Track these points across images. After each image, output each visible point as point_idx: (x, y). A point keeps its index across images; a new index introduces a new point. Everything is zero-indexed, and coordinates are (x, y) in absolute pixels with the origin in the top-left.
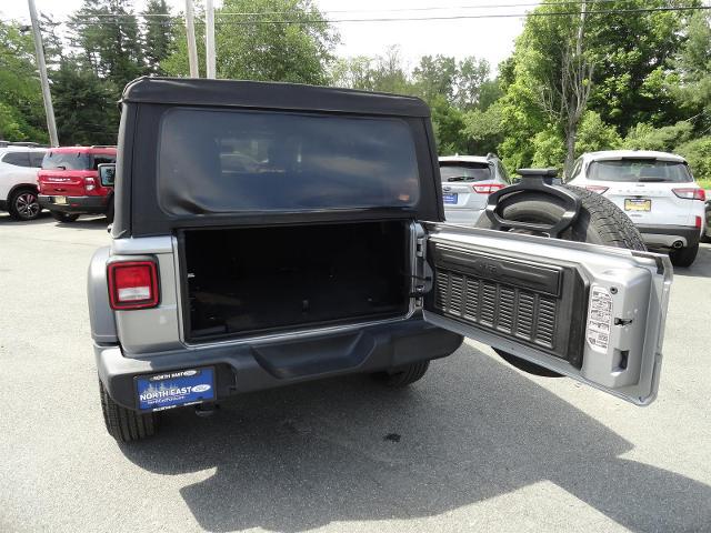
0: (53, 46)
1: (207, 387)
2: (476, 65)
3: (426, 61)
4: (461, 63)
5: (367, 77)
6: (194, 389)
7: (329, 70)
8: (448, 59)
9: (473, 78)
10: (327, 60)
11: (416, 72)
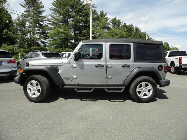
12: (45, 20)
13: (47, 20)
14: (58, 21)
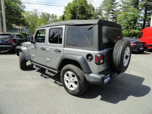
2: (54, 16)
3: (43, 14)
4: (51, 15)
8: (48, 14)
9: (54, 18)
11: (41, 16)
12: (118, 6)
13: (119, 6)
14: (127, 4)
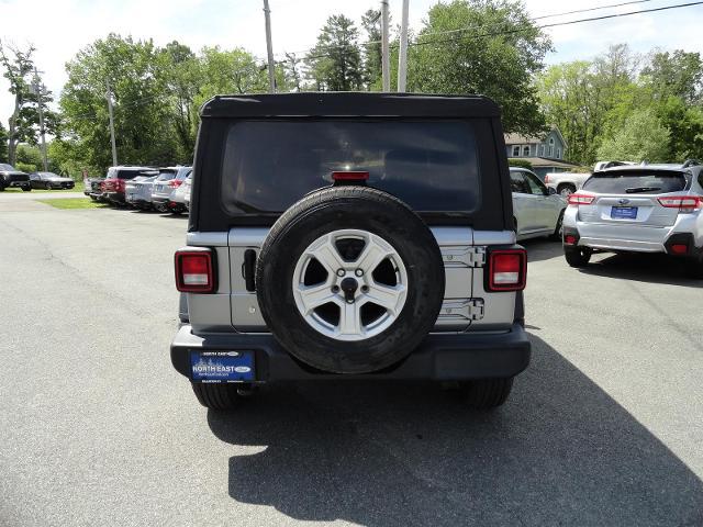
0: (293, 80)
1: (248, 369)
3: (661, 59)
5: (584, 84)
6: (237, 369)
7: (535, 79)
8: (691, 55)
10: (533, 69)
11: (646, 72)
